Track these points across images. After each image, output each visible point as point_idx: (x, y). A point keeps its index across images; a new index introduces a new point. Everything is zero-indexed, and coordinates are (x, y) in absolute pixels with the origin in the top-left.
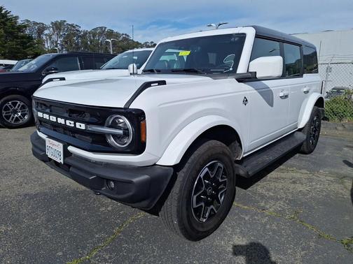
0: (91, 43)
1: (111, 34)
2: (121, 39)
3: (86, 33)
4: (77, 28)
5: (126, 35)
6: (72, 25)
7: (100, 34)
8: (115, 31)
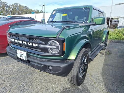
0: (12, 10)
1: (20, 6)
2: (25, 8)
3: (10, 6)
4: (6, 3)
5: (26, 7)
6: (3, 2)
7: (16, 6)
8: (22, 5)
